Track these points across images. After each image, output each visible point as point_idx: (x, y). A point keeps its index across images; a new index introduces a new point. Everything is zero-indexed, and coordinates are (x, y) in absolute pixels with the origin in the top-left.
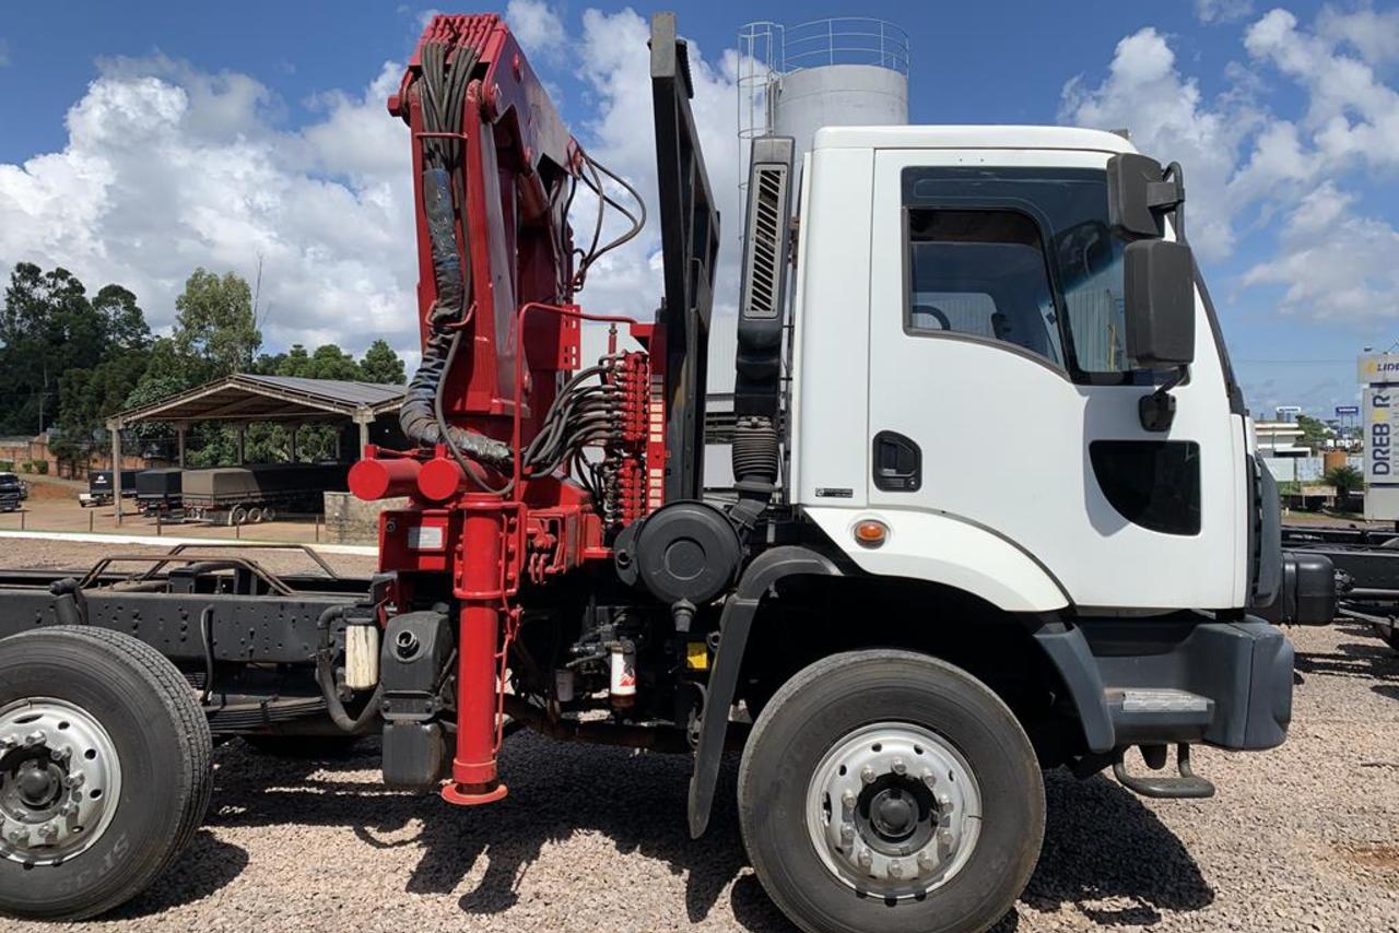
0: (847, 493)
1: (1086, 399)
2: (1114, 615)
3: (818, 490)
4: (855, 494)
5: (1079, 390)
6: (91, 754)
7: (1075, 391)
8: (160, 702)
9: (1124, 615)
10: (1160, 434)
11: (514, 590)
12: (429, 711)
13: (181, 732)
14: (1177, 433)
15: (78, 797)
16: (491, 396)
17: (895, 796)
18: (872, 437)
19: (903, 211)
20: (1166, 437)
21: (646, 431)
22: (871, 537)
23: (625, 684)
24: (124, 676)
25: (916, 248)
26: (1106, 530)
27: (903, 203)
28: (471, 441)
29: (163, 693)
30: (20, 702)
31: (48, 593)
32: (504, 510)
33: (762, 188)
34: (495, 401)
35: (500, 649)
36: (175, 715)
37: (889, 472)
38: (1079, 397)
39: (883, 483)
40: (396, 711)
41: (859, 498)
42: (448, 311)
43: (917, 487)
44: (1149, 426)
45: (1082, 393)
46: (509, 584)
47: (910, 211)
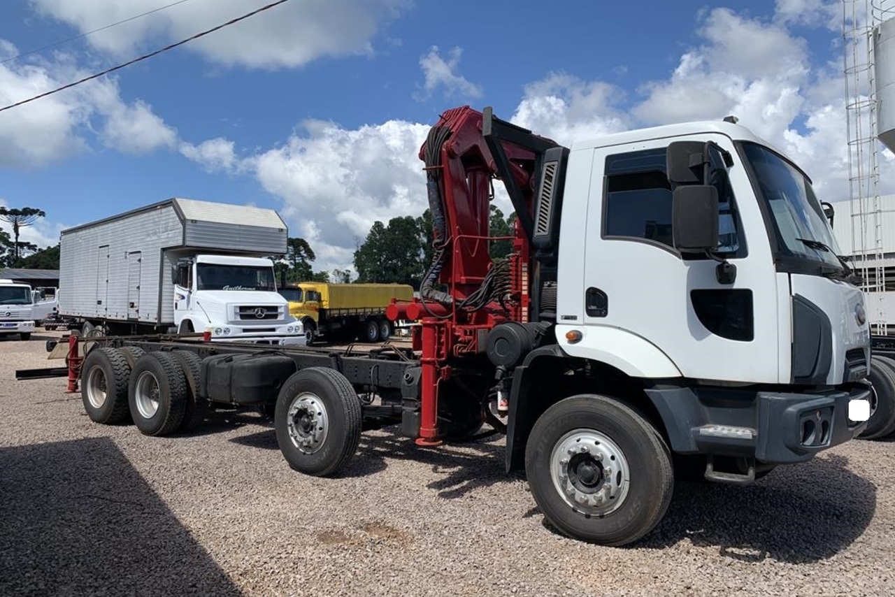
0: (574, 318)
1: (688, 267)
2: (718, 385)
3: (562, 316)
4: (578, 317)
5: (684, 263)
6: (320, 414)
7: (683, 264)
8: (340, 397)
9: (725, 385)
10: (729, 285)
11: (444, 358)
12: (416, 407)
13: (346, 409)
14: (739, 284)
15: (316, 429)
16: (461, 276)
17: (588, 464)
18: (586, 289)
19: (604, 178)
20: (732, 286)
21: (521, 290)
22: (575, 338)
23: (502, 405)
24: (329, 386)
25: (610, 196)
26: (699, 337)
27: (605, 174)
28: (438, 296)
29: (341, 393)
30: (303, 393)
31: (328, 356)
32: (436, 324)
33: (547, 174)
34: (463, 278)
35: (436, 383)
36: (344, 402)
37: (593, 307)
38: (685, 267)
39: (591, 313)
40: (407, 406)
41: (579, 321)
42: (438, 241)
43: (605, 315)
44: (721, 281)
45: (687, 265)
46: (442, 356)
47: (608, 177)
